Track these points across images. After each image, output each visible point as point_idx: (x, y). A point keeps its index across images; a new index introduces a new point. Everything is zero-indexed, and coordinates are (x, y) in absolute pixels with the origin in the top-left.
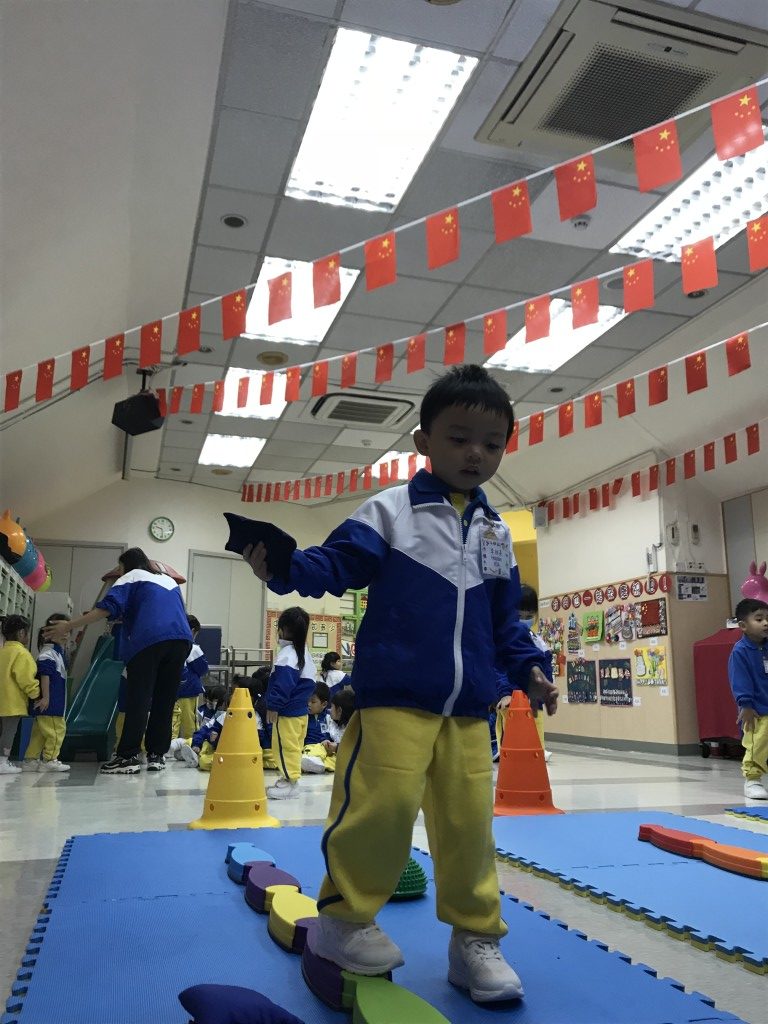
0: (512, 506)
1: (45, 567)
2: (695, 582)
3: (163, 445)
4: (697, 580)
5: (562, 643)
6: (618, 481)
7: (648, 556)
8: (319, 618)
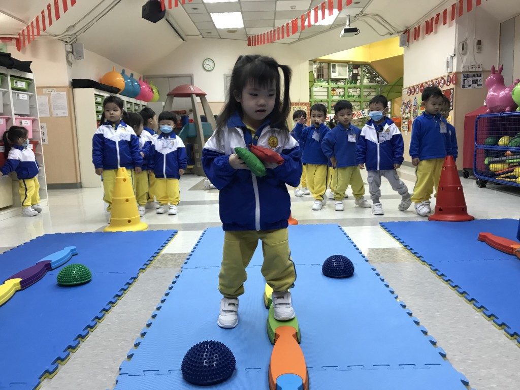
0: (391, 34)
1: (152, 89)
2: (475, 77)
3: (193, 21)
4: (476, 75)
5: (411, 113)
6: (438, 15)
7: (448, 62)
8: (297, 104)
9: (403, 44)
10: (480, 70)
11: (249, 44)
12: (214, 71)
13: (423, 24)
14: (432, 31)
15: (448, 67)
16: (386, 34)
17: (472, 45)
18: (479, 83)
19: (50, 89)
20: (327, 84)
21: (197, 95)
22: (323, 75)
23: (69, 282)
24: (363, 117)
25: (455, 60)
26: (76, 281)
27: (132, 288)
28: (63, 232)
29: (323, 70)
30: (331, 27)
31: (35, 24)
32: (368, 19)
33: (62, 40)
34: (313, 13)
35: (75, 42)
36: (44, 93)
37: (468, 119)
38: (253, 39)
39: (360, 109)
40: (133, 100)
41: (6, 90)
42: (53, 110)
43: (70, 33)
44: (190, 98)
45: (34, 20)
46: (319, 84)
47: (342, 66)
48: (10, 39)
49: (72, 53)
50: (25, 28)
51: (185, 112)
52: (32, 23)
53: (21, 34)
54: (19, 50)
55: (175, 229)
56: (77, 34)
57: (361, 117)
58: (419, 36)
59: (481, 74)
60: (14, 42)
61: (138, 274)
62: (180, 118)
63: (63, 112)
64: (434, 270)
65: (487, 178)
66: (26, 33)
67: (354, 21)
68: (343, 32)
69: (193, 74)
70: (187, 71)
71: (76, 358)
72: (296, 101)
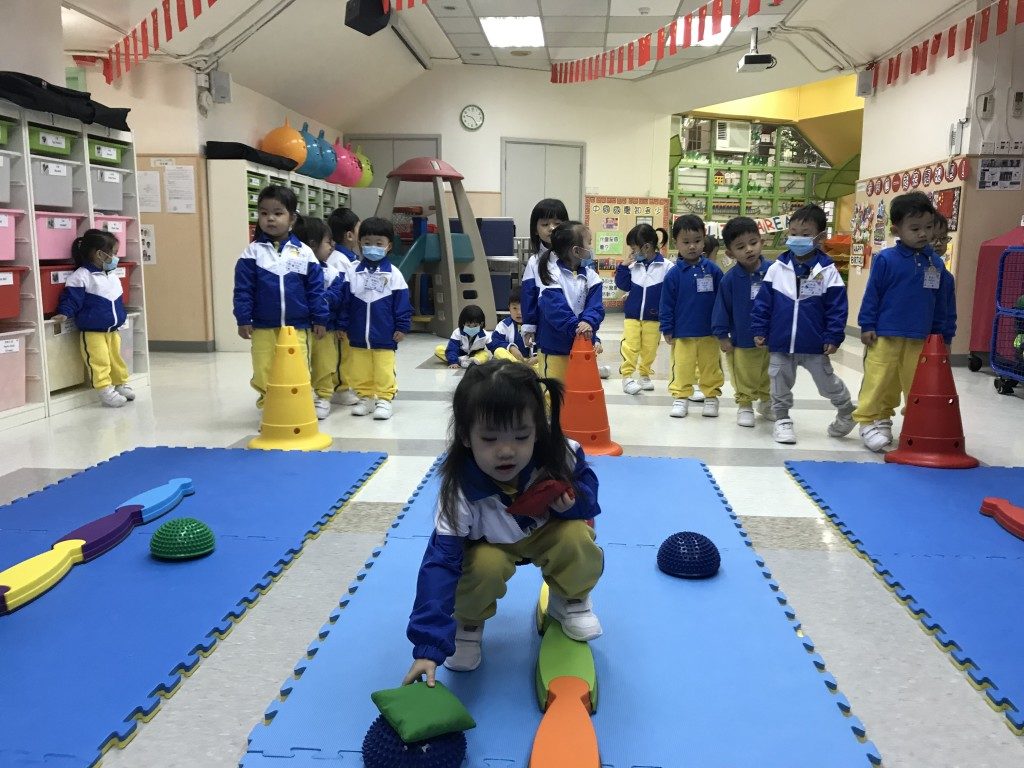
0: (841, 69)
1: (359, 163)
2: (1006, 166)
3: (445, 32)
4: (1009, 163)
5: (870, 232)
6: (938, 37)
7: (953, 135)
8: (644, 201)
9: (863, 90)
10: (1018, 152)
11: (554, 80)
12: (478, 132)
13: (907, 52)
14: (924, 68)
15: (952, 143)
16: (831, 69)
17: (1003, 102)
18: (1014, 179)
19: (164, 160)
20: (707, 161)
21: (446, 178)
22: (699, 144)
23: (172, 553)
24: (776, 230)
25: (968, 130)
26: (184, 553)
27: (289, 572)
28: (172, 445)
29: (700, 134)
30: (720, 51)
31: (139, 34)
32: (797, 38)
33: (190, 65)
34: (681, 22)
35: (216, 69)
36: (152, 165)
37: (986, 252)
38: (561, 69)
39: (771, 215)
40: (321, 184)
41: (79, 163)
42: (167, 200)
43: (207, 52)
44: (431, 183)
45: (138, 26)
46: (690, 161)
47: (739, 127)
48: (93, 59)
49: (209, 90)
50: (121, 40)
51: (420, 211)
52: (134, 32)
53: (114, 51)
54: (109, 81)
55: (383, 450)
56: (219, 54)
57: (772, 231)
58: (897, 77)
59: (1018, 162)
60: (100, 65)
61: (303, 542)
62: (412, 221)
63: (187, 205)
64: (881, 573)
65: (1017, 377)
66: (122, 50)
67: (766, 40)
68: (742, 62)
69: (440, 136)
70: (429, 129)
71: (172, 708)
72: (641, 194)
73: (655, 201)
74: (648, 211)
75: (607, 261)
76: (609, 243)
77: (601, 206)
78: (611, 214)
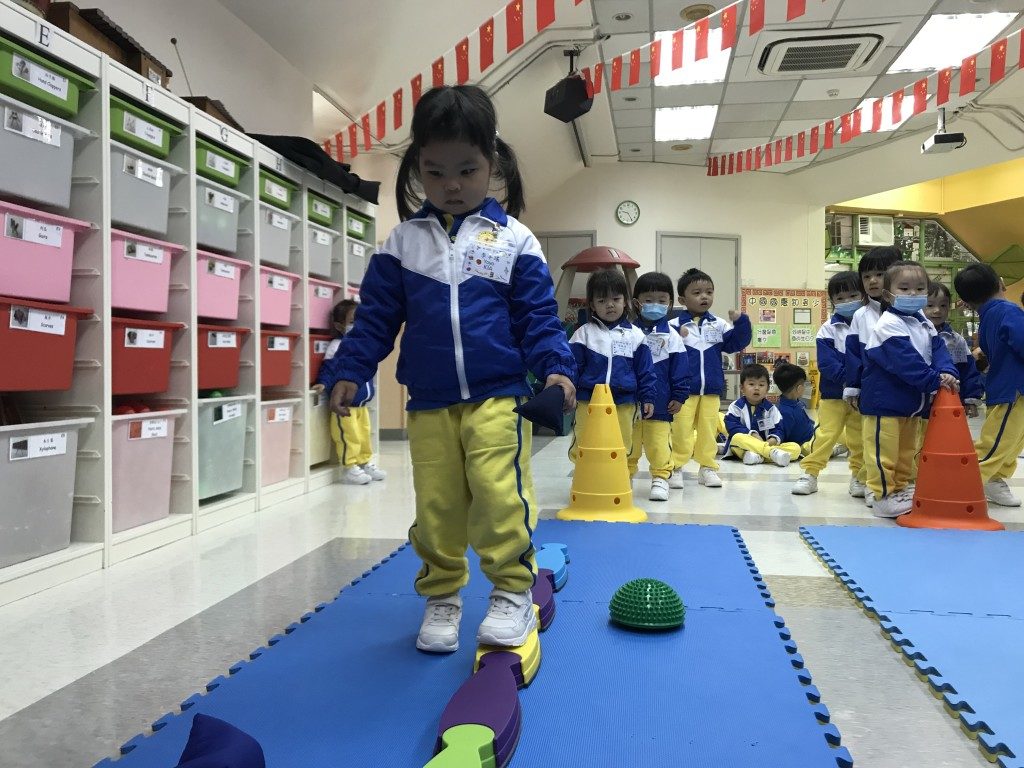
3: (615, 126)
8: (801, 293)
11: (709, 174)
12: (636, 225)
20: (849, 257)
21: (624, 266)
22: (839, 239)
38: (724, 161)
41: (339, 233)
46: (833, 255)
47: (881, 221)
53: (333, 143)
66: (346, 140)
67: (952, 120)
69: (596, 232)
70: (584, 226)
72: (796, 285)
73: (812, 293)
74: (805, 303)
75: (766, 354)
76: (767, 336)
77: (758, 298)
78: (768, 307)
